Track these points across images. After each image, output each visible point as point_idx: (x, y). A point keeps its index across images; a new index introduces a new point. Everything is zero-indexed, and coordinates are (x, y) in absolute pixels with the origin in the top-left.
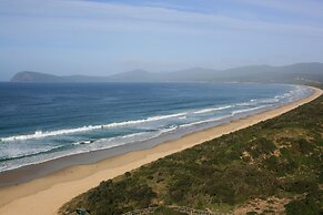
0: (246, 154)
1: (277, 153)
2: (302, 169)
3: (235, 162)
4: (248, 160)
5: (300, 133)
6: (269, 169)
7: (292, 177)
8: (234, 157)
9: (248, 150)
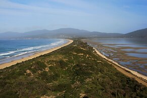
0: (28, 71)
1: (47, 69)
2: (62, 77)
3: (21, 77)
4: (29, 75)
5: (60, 57)
6: (43, 79)
7: (56, 83)
8: (21, 74)
9: (30, 69)
